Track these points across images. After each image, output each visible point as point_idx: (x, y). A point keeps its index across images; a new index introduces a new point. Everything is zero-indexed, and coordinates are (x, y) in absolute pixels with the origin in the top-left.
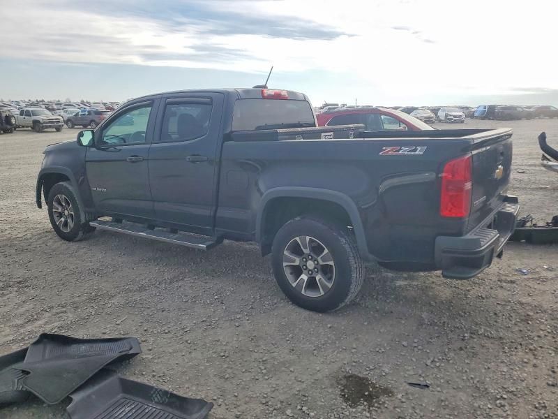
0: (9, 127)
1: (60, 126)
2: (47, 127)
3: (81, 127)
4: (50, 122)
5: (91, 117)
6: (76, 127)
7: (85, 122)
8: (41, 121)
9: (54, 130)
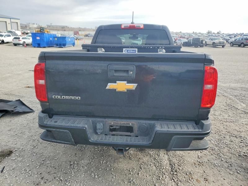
0: (202, 45)
1: (224, 45)
2: (217, 45)
3: (238, 46)
4: (219, 43)
5: (242, 41)
6: (234, 46)
7: (240, 44)
8: (216, 43)
9: (221, 47)
